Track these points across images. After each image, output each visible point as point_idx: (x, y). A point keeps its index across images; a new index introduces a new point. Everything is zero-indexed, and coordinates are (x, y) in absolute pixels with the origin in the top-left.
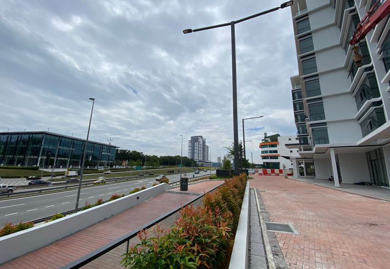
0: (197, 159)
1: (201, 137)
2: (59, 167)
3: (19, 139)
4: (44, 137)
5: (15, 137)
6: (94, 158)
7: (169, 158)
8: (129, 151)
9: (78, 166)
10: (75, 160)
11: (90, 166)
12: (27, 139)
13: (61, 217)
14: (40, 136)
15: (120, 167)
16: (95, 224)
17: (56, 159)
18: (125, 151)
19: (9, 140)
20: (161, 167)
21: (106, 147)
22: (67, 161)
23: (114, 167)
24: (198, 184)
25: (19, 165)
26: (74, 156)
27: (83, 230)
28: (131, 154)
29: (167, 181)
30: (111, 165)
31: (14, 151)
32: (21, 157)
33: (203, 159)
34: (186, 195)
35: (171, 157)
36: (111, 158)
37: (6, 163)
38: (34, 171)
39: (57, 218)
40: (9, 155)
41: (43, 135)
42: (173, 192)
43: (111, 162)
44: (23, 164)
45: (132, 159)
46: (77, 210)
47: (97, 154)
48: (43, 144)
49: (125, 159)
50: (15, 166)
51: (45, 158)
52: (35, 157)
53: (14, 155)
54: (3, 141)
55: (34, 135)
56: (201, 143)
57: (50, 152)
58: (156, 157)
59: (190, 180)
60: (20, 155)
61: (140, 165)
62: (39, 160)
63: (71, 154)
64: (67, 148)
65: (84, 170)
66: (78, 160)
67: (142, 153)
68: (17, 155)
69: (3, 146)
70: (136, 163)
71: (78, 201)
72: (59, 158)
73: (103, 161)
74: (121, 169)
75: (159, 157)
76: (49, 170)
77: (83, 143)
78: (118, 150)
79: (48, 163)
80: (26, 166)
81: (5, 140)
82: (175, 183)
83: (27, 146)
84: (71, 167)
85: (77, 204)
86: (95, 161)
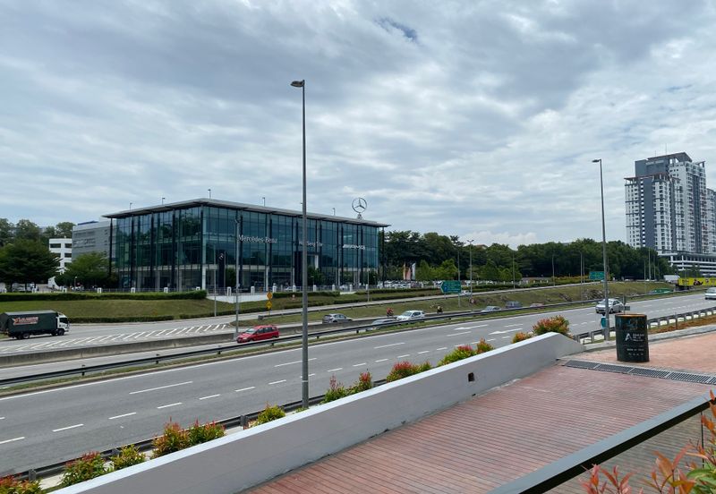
0: (669, 245)
1: (683, 157)
2: (249, 291)
3: (156, 226)
4: (204, 215)
5: (146, 219)
6: (325, 261)
7: (554, 249)
8: (416, 235)
9: (290, 285)
10: (282, 270)
11: (318, 284)
12: (171, 223)
13: (279, 416)
14: (196, 212)
15: (396, 286)
16: (362, 443)
17: (238, 268)
18: (403, 236)
19: (136, 229)
20: (527, 281)
21: (350, 227)
22: (262, 273)
23: (380, 285)
24: (689, 342)
25: (166, 290)
26: (277, 261)
27: (335, 454)
28: (422, 244)
29: (559, 327)
30: (373, 282)
31: (150, 256)
32: (166, 268)
33: (698, 247)
34: (648, 379)
35: (560, 245)
36: (367, 260)
37: (139, 286)
38: (197, 302)
39: (272, 416)
40: (143, 266)
41: (200, 209)
42: (590, 366)
43: (369, 270)
44: (173, 286)
45: (429, 261)
46: (308, 402)
47: (330, 250)
48: (204, 232)
49: (408, 260)
50: (157, 292)
51: (214, 267)
52: (195, 267)
53: (152, 264)
54: (125, 235)
55: (183, 212)
56: (684, 181)
57: (222, 251)
58: (505, 248)
59: (654, 325)
60: (165, 264)
61: (456, 278)
62: (204, 273)
63: (270, 254)
64: (257, 239)
65: (310, 295)
66: (288, 270)
67: (455, 239)
68: (138, 266)
69: (127, 245)
70: (440, 270)
71: (306, 377)
72: (245, 268)
73: (350, 270)
74: (399, 291)
75: (514, 248)
76: (229, 299)
77: (293, 222)
78: (382, 234)
79: (225, 281)
80: (180, 291)
81: (128, 231)
82: (586, 335)
83: (174, 240)
84: (274, 288)
85: (306, 387)
86: (330, 269)
